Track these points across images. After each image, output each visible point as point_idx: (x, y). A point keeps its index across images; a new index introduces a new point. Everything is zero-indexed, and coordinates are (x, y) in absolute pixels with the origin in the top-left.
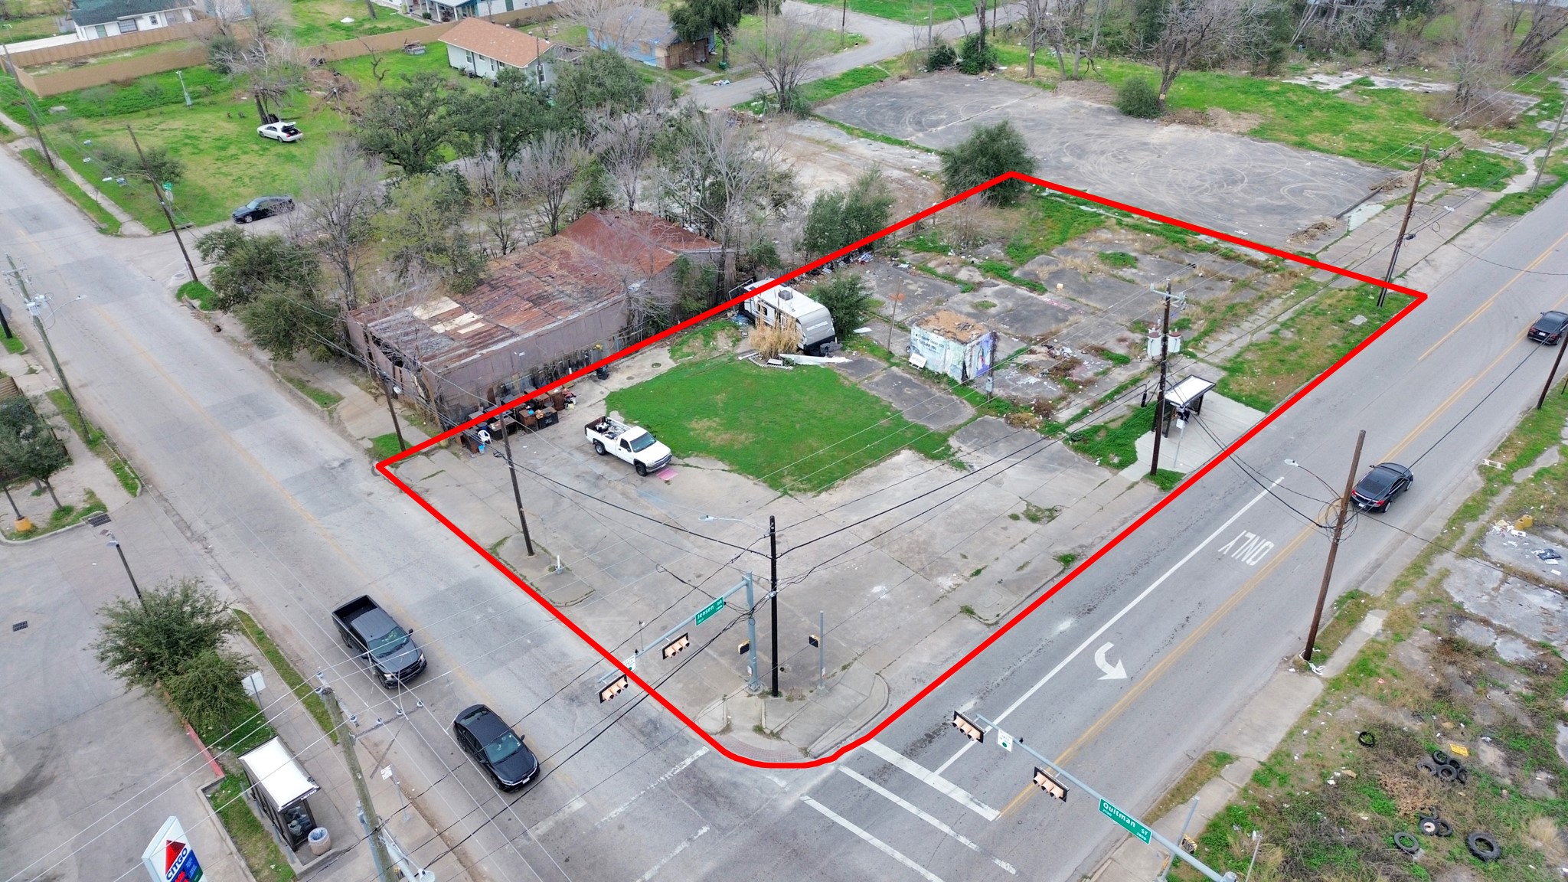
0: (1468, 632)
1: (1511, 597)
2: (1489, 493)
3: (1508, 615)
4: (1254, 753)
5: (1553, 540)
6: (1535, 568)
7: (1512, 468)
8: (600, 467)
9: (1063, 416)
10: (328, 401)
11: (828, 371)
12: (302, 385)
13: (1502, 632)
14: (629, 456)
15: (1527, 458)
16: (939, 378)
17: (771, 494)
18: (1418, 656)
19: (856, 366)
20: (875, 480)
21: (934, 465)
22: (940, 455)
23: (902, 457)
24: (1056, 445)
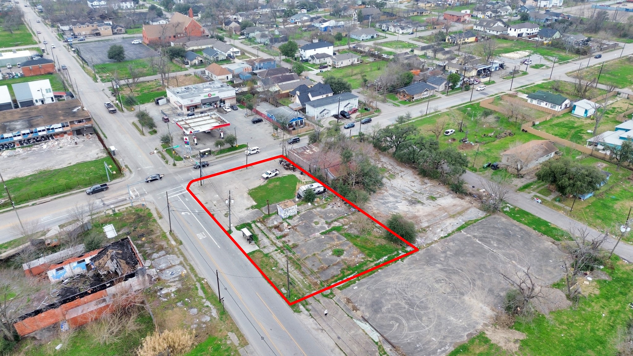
0: (163, 252)
1: (166, 262)
2: (196, 275)
3: (162, 260)
4: (159, 221)
5: (177, 277)
6: (171, 269)
7: (202, 284)
9: (259, 225)
13: (160, 257)
15: (203, 288)
17: (251, 188)
18: (163, 244)
20: (248, 199)
21: (249, 206)
22: (252, 207)
23: (255, 203)
24: (249, 222)
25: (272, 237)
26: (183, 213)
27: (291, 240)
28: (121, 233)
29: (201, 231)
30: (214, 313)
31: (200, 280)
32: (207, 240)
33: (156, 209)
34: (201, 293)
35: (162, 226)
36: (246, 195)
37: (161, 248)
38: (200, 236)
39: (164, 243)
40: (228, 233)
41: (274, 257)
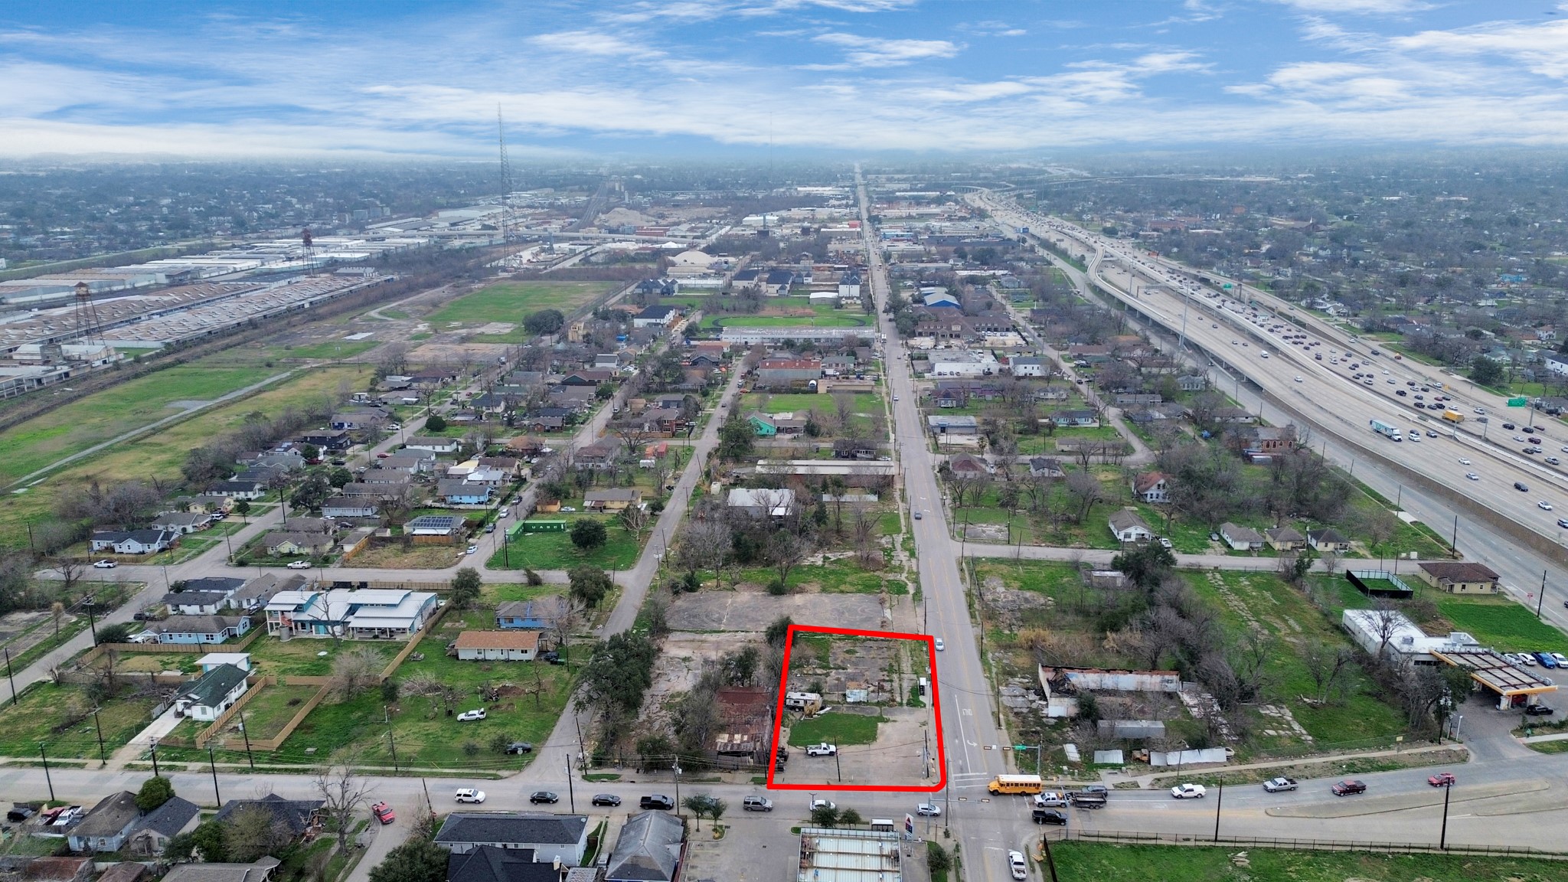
0: (1015, 710)
8: (820, 759)
9: (898, 699)
10: (718, 780)
11: (829, 713)
12: (698, 781)
14: (827, 752)
15: (990, 672)
16: (859, 703)
17: (865, 747)
19: (833, 708)
20: (883, 733)
21: (889, 724)
22: (887, 721)
23: (880, 725)
24: (905, 707)
25: (896, 685)
26: (975, 744)
27: (881, 675)
28: (1060, 747)
29: (965, 718)
30: (990, 655)
31: (989, 678)
32: (963, 706)
33: (1006, 763)
34: (994, 670)
35: (1007, 738)
36: (880, 739)
37: (1017, 714)
38: (969, 712)
39: (1012, 718)
40: (936, 704)
41: (910, 669)
